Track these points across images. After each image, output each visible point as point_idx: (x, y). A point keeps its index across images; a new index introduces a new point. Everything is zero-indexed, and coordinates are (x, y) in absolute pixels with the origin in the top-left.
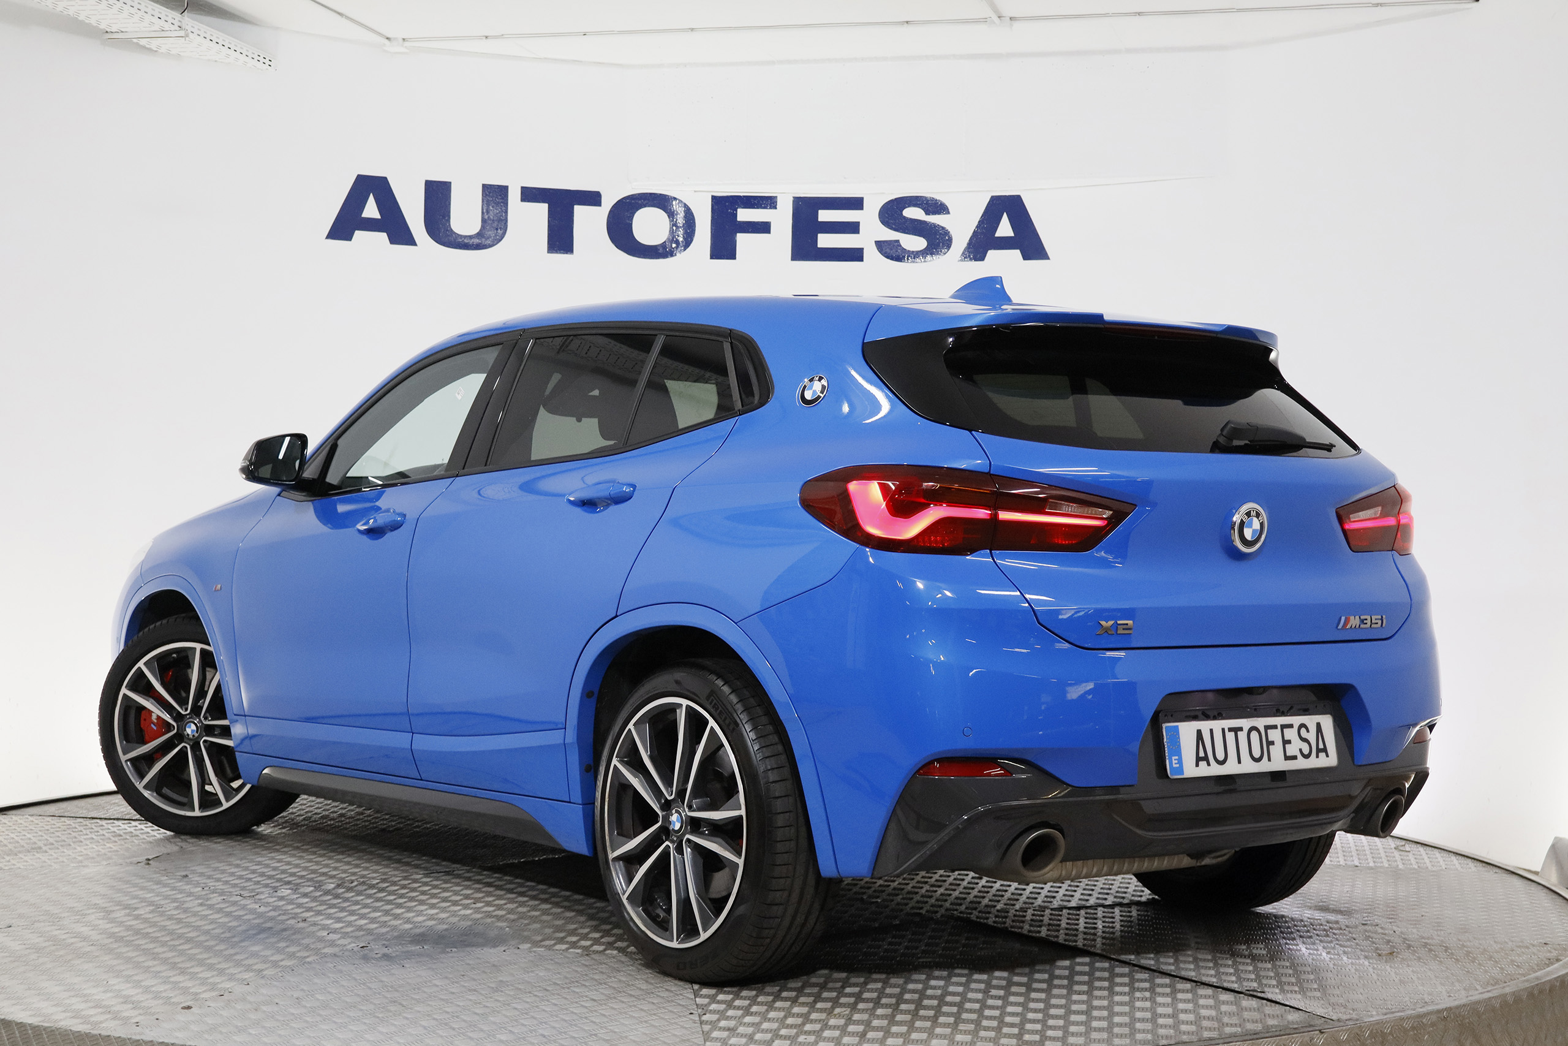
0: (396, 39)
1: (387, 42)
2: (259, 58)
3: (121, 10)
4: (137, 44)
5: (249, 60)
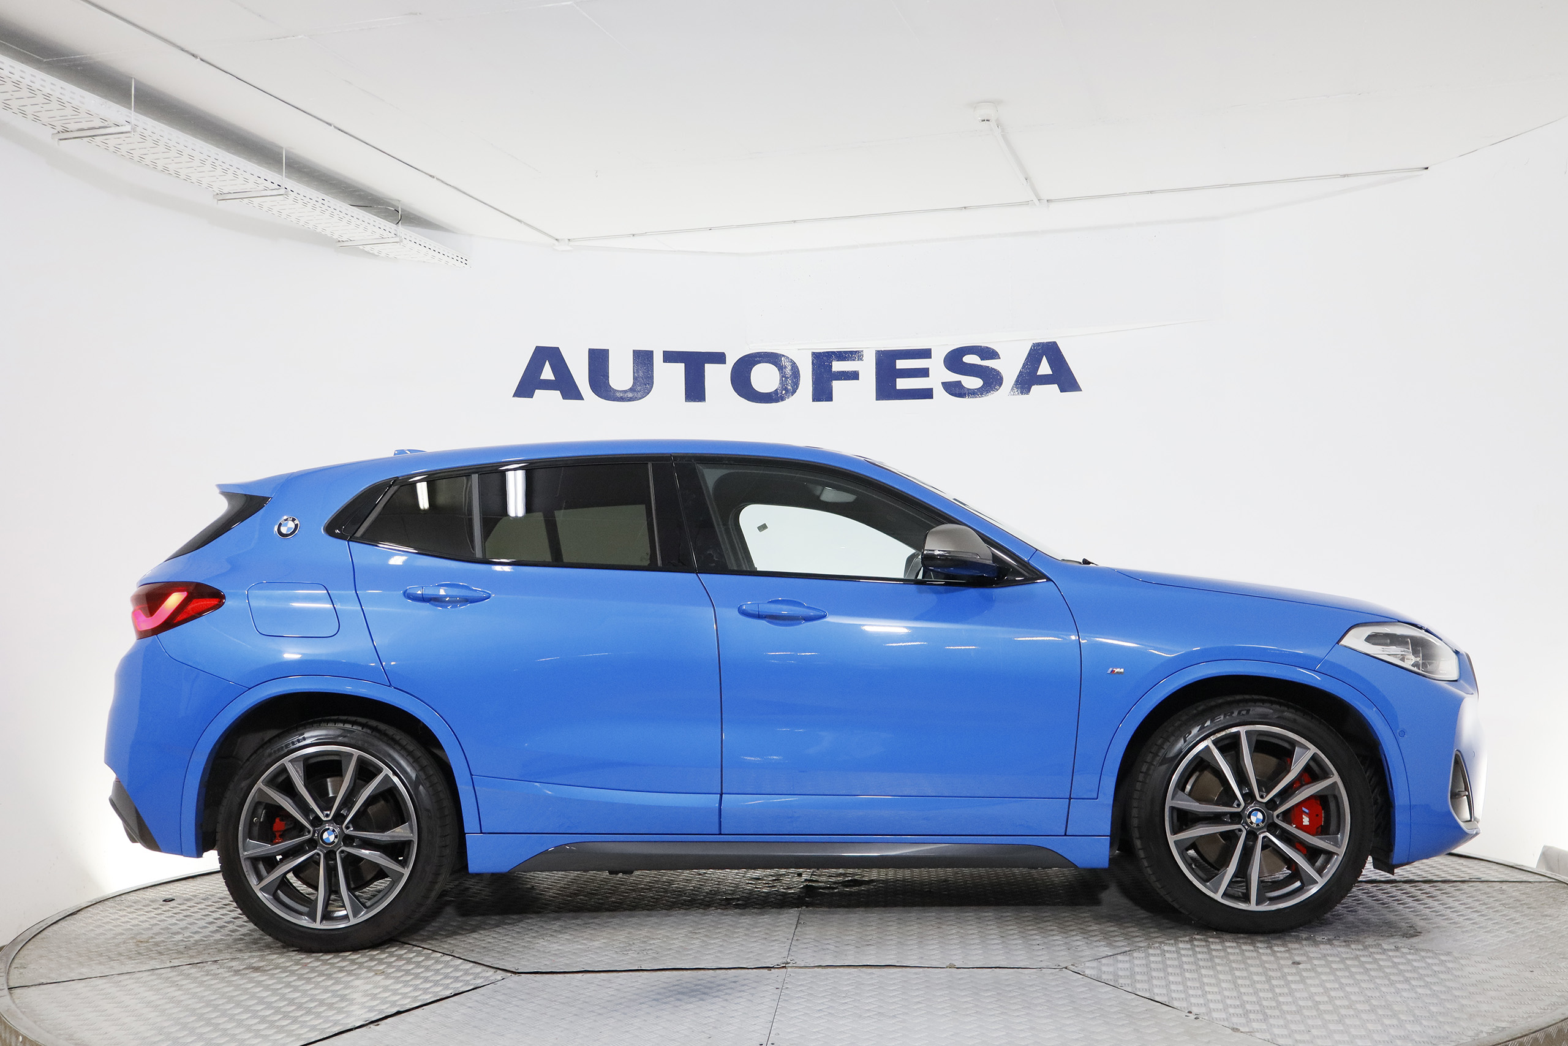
0: (562, 240)
1: (555, 241)
2: (457, 258)
4: (362, 250)
5: (450, 259)
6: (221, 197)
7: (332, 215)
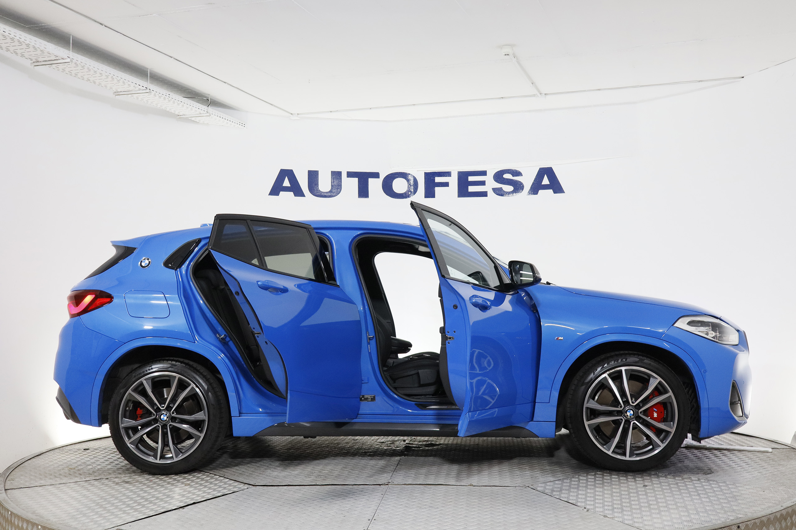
0: (294, 114)
1: (291, 115)
2: (240, 124)
3: (183, 106)
4: (191, 120)
5: (236, 124)
6: (117, 93)
7: (174, 102)
